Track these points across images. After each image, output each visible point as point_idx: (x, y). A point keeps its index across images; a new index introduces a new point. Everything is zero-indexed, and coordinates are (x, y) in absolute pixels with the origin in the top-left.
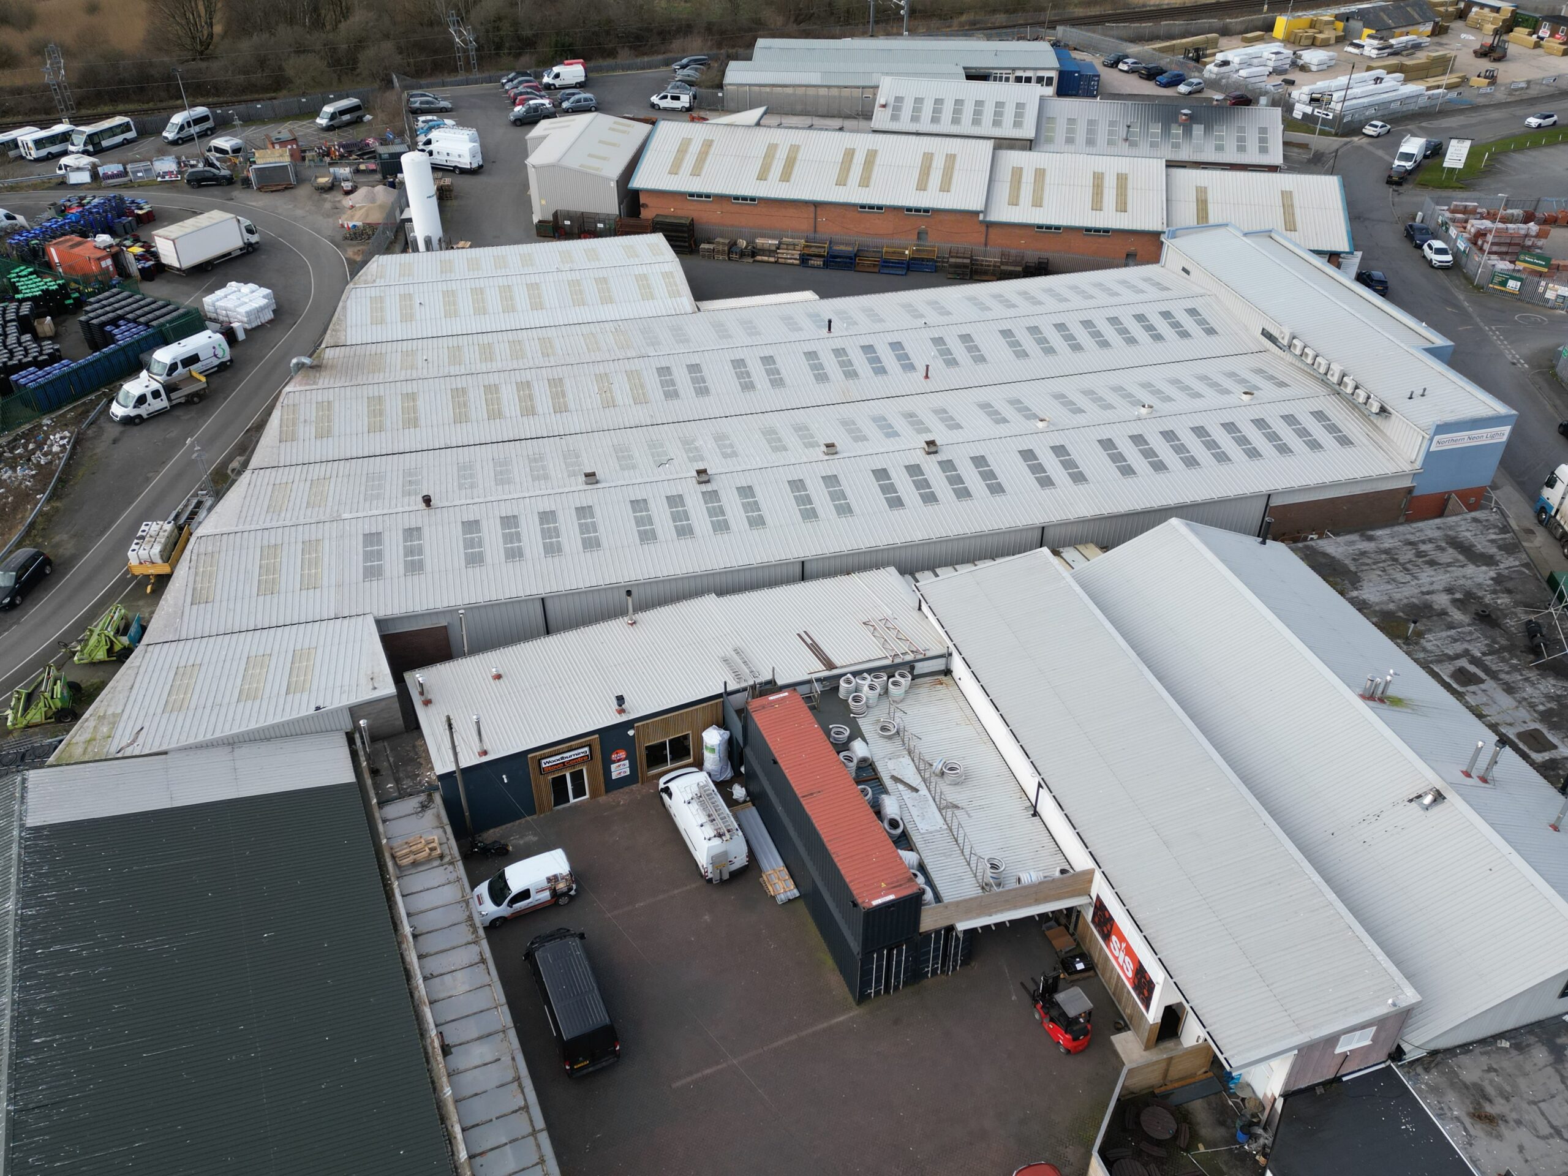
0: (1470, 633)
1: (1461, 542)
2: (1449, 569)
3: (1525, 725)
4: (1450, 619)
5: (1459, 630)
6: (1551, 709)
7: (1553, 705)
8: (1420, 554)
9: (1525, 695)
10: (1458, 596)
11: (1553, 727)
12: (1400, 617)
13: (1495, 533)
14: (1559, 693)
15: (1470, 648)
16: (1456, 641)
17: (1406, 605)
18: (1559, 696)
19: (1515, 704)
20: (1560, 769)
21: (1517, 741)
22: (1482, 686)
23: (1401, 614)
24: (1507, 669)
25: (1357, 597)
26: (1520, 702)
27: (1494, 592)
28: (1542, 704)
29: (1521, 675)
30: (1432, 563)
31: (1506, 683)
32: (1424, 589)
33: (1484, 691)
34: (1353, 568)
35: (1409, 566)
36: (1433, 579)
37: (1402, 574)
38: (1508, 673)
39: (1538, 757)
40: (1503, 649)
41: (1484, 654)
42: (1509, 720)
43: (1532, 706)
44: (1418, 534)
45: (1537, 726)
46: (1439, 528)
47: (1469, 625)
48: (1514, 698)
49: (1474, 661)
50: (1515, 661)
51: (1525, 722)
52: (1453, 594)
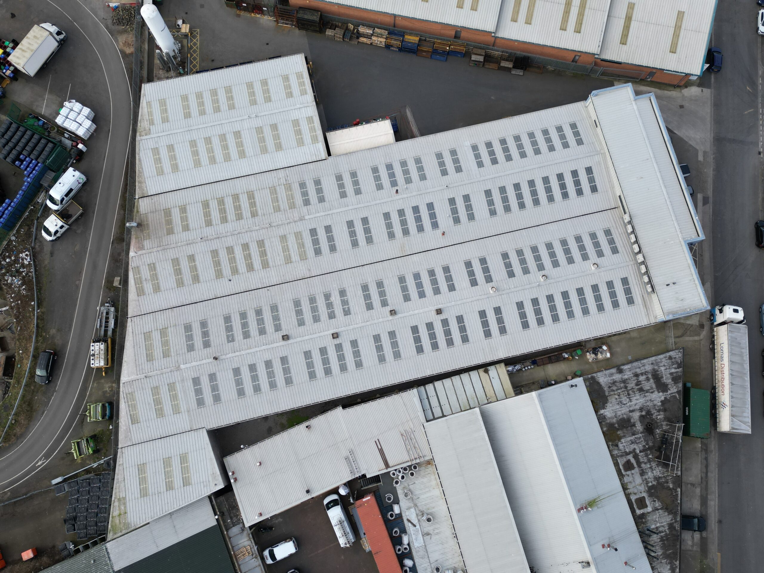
0: (640, 438)
1: (658, 375)
2: (646, 394)
3: (640, 494)
4: (634, 429)
5: (636, 436)
6: (654, 485)
7: (655, 483)
8: (638, 383)
9: (647, 477)
10: (644, 413)
11: (651, 495)
12: (616, 427)
13: (675, 368)
14: (660, 475)
15: (636, 447)
16: (632, 443)
17: (621, 419)
18: (659, 477)
19: (641, 482)
20: (644, 518)
21: (634, 503)
22: (633, 471)
23: (616, 425)
24: (646, 461)
25: (602, 414)
26: (643, 481)
27: (659, 411)
28: (652, 482)
29: (650, 465)
30: (641, 390)
31: (642, 470)
32: (631, 409)
33: (633, 474)
34: (607, 394)
35: (630, 392)
36: (638, 402)
37: (626, 397)
38: (645, 463)
39: (639, 512)
40: (650, 448)
41: (640, 452)
42: (636, 491)
43: (647, 483)
44: (642, 368)
45: (644, 495)
46: (652, 364)
47: (641, 433)
48: (642, 478)
49: (636, 457)
50: (650, 456)
51: (641, 493)
52: (642, 412)
